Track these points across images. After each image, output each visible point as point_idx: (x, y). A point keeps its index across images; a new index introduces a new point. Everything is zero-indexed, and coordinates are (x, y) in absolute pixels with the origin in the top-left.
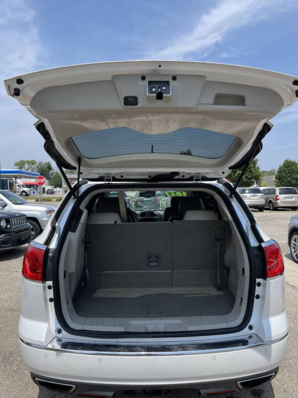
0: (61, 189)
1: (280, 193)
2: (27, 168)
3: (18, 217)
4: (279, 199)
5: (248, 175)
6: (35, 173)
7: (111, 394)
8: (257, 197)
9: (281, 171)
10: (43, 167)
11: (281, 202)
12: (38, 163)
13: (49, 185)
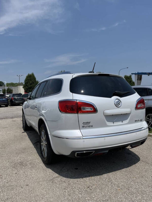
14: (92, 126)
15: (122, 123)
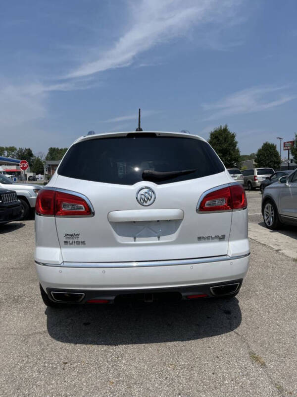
0: (43, 176)
1: (258, 174)
2: (6, 155)
3: (8, 193)
4: (257, 179)
5: (227, 157)
6: (15, 159)
7: (113, 298)
8: (237, 178)
9: (261, 155)
10: (24, 153)
11: (259, 182)
12: (18, 149)
13: (31, 172)
14: (83, 243)
15: (158, 242)
